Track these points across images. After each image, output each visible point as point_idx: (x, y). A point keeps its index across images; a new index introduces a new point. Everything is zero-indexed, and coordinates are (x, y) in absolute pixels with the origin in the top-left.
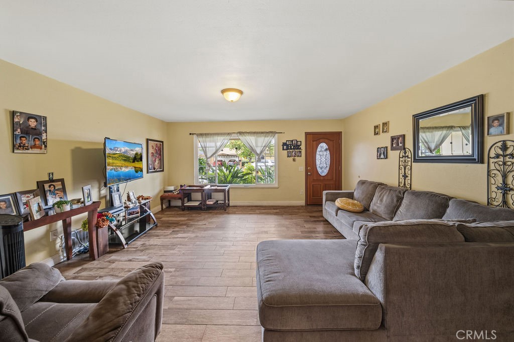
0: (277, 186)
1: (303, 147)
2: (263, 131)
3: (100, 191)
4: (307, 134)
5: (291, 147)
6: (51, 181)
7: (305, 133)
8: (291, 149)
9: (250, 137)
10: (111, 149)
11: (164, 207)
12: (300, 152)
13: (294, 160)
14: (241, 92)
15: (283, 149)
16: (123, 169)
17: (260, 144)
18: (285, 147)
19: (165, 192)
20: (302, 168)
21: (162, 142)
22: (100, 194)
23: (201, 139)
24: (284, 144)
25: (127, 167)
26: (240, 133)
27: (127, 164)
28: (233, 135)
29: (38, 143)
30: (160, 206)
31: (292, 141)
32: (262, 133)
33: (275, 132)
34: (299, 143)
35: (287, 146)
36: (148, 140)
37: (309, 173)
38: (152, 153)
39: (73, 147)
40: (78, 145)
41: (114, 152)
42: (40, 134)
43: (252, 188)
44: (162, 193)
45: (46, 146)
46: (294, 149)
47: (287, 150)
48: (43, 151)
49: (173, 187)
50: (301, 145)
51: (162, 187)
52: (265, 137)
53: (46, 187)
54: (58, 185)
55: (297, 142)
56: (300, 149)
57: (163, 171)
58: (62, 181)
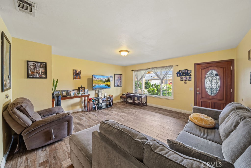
0: (173, 98)
1: (193, 74)
2: (164, 66)
3: (95, 92)
4: (196, 65)
5: (183, 74)
6: (82, 87)
7: (195, 64)
8: (183, 75)
9: (157, 70)
10: (97, 78)
11: (122, 100)
12: (191, 78)
13: (185, 83)
14: (128, 51)
15: (177, 76)
16: (101, 85)
17: (163, 74)
18: (179, 75)
19: (123, 95)
20: (192, 89)
21: (122, 75)
22: (95, 93)
23: (135, 73)
24: (178, 73)
25: (102, 84)
26: (152, 68)
27: (102, 83)
28: (149, 70)
29: (79, 77)
30: (120, 100)
31: (184, 70)
32: (164, 67)
33: (171, 66)
34: (189, 72)
35: (180, 74)
36: (115, 74)
37: (198, 93)
38: (117, 79)
39: (88, 78)
40: (89, 77)
41: (98, 79)
42: (79, 75)
43: (158, 98)
44: (121, 95)
45: (80, 78)
46: (185, 75)
47: (180, 76)
48: (80, 79)
49: (125, 93)
50: (191, 73)
51: (121, 93)
52: (166, 69)
53: (80, 89)
54: (83, 89)
55: (188, 71)
56: (190, 75)
57: (122, 86)
58: (84, 87)
